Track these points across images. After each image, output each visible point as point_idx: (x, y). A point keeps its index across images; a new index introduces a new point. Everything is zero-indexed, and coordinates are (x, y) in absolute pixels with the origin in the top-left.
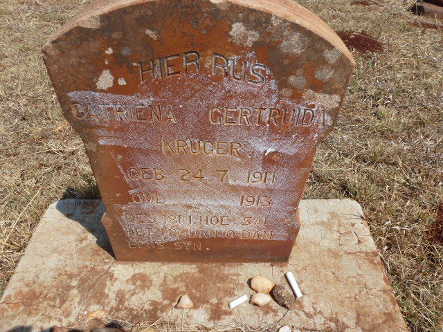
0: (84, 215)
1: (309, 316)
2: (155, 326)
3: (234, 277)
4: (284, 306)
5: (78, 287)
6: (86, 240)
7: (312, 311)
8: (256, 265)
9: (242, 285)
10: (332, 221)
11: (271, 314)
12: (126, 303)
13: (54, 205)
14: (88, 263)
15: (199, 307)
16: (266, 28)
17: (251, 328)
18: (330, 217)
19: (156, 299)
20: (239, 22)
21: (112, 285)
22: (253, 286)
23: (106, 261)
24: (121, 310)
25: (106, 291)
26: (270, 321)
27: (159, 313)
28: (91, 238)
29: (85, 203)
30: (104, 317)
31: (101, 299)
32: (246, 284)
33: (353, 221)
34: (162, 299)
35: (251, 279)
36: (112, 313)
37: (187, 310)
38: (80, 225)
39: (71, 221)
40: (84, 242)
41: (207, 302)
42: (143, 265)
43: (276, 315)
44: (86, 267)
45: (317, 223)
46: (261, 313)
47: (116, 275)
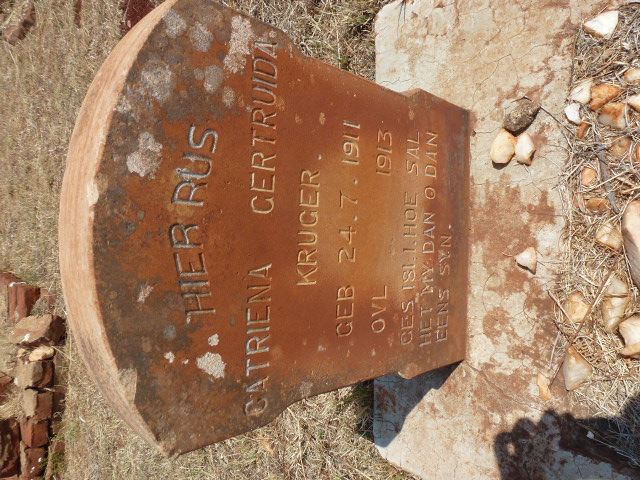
0: (397, 408)
1: (550, 78)
2: (561, 302)
3: (491, 189)
4: (534, 115)
5: (502, 412)
6: (433, 405)
7: (542, 74)
8: (473, 157)
9: (503, 177)
10: (408, 47)
11: (546, 133)
12: (527, 344)
13: (382, 451)
14: (468, 400)
15: (534, 239)
16: (134, 121)
17: (566, 162)
18: (402, 50)
19: (522, 301)
20: (126, 161)
21: (500, 365)
22: (504, 161)
23: (464, 374)
24: (537, 351)
25: (509, 373)
26: (558, 134)
27: (543, 297)
28: (431, 396)
29: (378, 407)
30: (547, 375)
31: (521, 380)
32: (502, 171)
33: (409, 15)
34: (522, 293)
35: (493, 163)
36: (541, 363)
37: (539, 255)
38: (411, 414)
39: (405, 427)
40: (437, 406)
41: (527, 228)
42: (472, 322)
43: (549, 126)
44: (473, 402)
45: (412, 69)
46: (544, 148)
47: (485, 360)
